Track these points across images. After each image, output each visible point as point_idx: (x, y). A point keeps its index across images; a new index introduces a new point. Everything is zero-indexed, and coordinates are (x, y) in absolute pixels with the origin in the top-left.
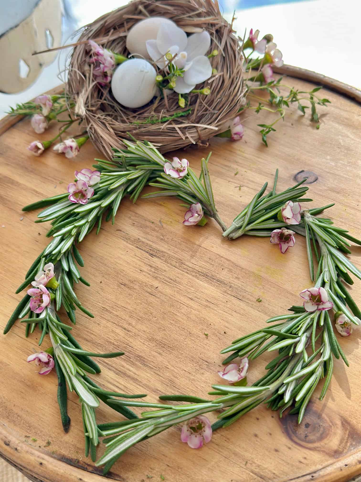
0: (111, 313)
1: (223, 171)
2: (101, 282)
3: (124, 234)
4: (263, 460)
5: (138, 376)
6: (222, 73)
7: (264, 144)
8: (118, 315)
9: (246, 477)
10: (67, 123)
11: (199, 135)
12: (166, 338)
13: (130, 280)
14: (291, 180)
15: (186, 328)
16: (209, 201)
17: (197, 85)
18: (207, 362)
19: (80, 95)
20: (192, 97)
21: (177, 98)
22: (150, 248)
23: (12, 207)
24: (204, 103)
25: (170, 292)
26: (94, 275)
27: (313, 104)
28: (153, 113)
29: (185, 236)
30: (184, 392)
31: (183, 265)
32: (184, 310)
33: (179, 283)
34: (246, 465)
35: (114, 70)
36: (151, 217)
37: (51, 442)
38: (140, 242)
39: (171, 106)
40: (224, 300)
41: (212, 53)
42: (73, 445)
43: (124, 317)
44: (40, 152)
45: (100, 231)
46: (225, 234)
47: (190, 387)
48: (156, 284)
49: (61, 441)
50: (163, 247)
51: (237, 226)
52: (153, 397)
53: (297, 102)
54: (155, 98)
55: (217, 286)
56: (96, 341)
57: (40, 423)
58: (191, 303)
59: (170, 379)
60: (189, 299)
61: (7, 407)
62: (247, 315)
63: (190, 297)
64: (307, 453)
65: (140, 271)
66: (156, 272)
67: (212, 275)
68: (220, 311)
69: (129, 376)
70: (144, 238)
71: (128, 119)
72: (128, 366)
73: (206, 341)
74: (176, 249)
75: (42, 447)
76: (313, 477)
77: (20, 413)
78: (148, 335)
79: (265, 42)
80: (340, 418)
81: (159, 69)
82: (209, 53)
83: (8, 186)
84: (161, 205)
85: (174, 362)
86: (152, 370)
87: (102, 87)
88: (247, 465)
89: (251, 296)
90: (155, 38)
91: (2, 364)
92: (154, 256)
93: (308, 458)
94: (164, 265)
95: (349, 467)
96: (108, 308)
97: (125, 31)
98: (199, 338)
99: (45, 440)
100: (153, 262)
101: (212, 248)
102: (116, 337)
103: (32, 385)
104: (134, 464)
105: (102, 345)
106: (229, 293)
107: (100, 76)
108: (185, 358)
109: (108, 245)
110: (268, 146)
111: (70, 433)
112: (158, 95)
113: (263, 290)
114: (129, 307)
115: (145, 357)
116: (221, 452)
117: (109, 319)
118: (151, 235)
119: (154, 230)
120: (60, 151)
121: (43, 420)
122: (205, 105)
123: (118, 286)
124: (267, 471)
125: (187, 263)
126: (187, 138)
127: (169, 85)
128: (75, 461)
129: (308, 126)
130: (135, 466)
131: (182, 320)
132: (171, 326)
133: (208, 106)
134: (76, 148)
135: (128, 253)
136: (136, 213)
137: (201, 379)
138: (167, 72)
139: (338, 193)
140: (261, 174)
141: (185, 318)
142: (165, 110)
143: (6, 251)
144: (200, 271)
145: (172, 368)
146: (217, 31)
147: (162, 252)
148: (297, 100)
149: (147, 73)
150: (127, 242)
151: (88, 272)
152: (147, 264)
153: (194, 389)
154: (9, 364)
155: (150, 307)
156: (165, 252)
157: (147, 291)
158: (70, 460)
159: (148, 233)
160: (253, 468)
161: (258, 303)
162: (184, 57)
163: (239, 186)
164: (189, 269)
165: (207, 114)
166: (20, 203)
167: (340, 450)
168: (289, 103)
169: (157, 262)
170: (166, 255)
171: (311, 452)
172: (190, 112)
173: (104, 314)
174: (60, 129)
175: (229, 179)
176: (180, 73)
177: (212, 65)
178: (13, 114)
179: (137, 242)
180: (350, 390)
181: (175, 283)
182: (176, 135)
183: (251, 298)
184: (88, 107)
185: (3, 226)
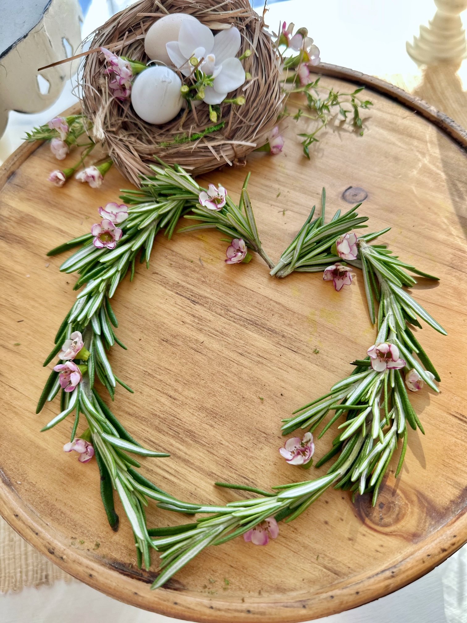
0: (154, 377)
1: (264, 192)
2: (140, 340)
3: (161, 277)
4: (335, 551)
5: (190, 456)
6: (256, 78)
7: (306, 156)
8: (162, 379)
9: (319, 574)
10: (89, 146)
11: (235, 153)
12: (217, 405)
13: (172, 335)
14: (339, 199)
15: (238, 391)
16: (252, 235)
17: (228, 94)
18: (264, 433)
19: (97, 114)
20: (224, 108)
21: (207, 109)
22: (191, 293)
23: (37, 252)
24: (238, 114)
25: (218, 346)
26: (131, 331)
27: (355, 107)
28: (181, 130)
29: (228, 277)
30: (243, 473)
31: (229, 313)
32: (235, 368)
33: (227, 335)
34: (317, 559)
35: (133, 81)
36: (189, 255)
37: (101, 543)
38: (180, 286)
39: (201, 119)
40: (278, 354)
41: (243, 54)
42: (124, 546)
43: (169, 381)
44: (61, 183)
45: (134, 276)
46: (272, 272)
47: (249, 467)
48: (201, 337)
49: (111, 542)
50: (205, 291)
51: (285, 263)
52: (209, 483)
53: (338, 106)
54: (182, 110)
55: (268, 336)
56: (140, 414)
57: (86, 521)
58: (241, 359)
59: (225, 457)
60: (239, 355)
61: (48, 502)
62: (304, 371)
63: (240, 351)
64: (384, 539)
65: (182, 323)
66: (200, 322)
67: (262, 323)
68: (275, 368)
69: (179, 458)
70: (184, 281)
71: (154, 138)
72: (177, 445)
73: (262, 407)
74: (220, 293)
75: (91, 550)
76: (393, 572)
77: (63, 509)
78: (197, 403)
79: (300, 37)
80: (416, 493)
81: (184, 76)
82: (240, 54)
83: (30, 225)
84: (199, 239)
85: (229, 436)
86: (205, 447)
87: (121, 102)
88: (319, 560)
89: (307, 346)
90: (176, 39)
91: (39, 449)
92: (196, 303)
93: (385, 545)
94: (209, 314)
95: (431, 558)
96: (150, 371)
97: (142, 33)
98: (253, 403)
99: (93, 541)
100: (196, 310)
101: (259, 290)
102: (162, 408)
103: (73, 473)
104: (193, 567)
105: (146, 419)
106: (282, 344)
107: (117, 90)
108: (241, 430)
109: (144, 292)
110: (311, 159)
111: (120, 531)
112: (186, 106)
113: (319, 339)
114: (173, 369)
115: (196, 432)
116: (290, 546)
117: (153, 385)
118: (191, 277)
119: (194, 271)
120: (83, 181)
121: (89, 516)
122: (240, 116)
123: (160, 343)
124: (341, 565)
125: (233, 310)
126: (221, 157)
127: (197, 96)
128: (129, 566)
129: (351, 133)
130: (195, 569)
131: (233, 381)
132: (222, 390)
133: (243, 117)
134: (99, 177)
135: (167, 301)
136: (173, 251)
137: (260, 456)
138: (194, 80)
139: (391, 212)
140: (305, 193)
141: (236, 378)
142: (195, 125)
143: (33, 307)
144: (248, 318)
145: (227, 444)
146: (247, 26)
147: (205, 297)
148: (338, 103)
149: (170, 83)
150: (165, 287)
151: (124, 327)
152: (189, 314)
153: (253, 470)
154: (46, 448)
155: (197, 367)
156: (208, 298)
157: (192, 348)
158: (123, 565)
159: (187, 275)
160: (326, 563)
161: (315, 355)
162: (212, 60)
163: (283, 210)
164: (236, 317)
165: (241, 127)
166: (44, 246)
167: (419, 532)
168: (330, 107)
169: (200, 310)
170: (209, 300)
171: (388, 538)
172: (224, 126)
173: (146, 379)
174: (82, 153)
175: (271, 202)
176: (209, 82)
177: (244, 68)
178: (31, 140)
179: (176, 286)
180: (424, 457)
181: (222, 336)
182: (209, 154)
183: (306, 349)
184: (107, 127)
185: (28, 276)
